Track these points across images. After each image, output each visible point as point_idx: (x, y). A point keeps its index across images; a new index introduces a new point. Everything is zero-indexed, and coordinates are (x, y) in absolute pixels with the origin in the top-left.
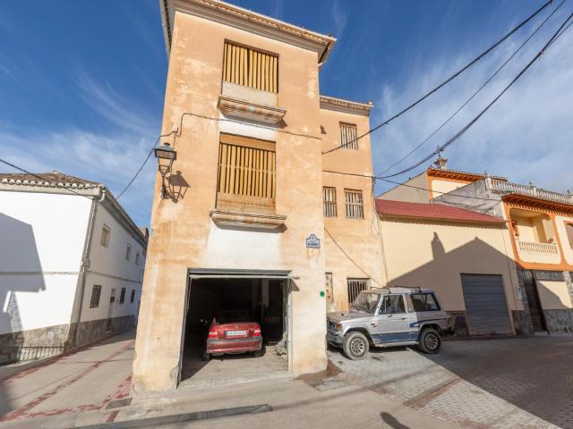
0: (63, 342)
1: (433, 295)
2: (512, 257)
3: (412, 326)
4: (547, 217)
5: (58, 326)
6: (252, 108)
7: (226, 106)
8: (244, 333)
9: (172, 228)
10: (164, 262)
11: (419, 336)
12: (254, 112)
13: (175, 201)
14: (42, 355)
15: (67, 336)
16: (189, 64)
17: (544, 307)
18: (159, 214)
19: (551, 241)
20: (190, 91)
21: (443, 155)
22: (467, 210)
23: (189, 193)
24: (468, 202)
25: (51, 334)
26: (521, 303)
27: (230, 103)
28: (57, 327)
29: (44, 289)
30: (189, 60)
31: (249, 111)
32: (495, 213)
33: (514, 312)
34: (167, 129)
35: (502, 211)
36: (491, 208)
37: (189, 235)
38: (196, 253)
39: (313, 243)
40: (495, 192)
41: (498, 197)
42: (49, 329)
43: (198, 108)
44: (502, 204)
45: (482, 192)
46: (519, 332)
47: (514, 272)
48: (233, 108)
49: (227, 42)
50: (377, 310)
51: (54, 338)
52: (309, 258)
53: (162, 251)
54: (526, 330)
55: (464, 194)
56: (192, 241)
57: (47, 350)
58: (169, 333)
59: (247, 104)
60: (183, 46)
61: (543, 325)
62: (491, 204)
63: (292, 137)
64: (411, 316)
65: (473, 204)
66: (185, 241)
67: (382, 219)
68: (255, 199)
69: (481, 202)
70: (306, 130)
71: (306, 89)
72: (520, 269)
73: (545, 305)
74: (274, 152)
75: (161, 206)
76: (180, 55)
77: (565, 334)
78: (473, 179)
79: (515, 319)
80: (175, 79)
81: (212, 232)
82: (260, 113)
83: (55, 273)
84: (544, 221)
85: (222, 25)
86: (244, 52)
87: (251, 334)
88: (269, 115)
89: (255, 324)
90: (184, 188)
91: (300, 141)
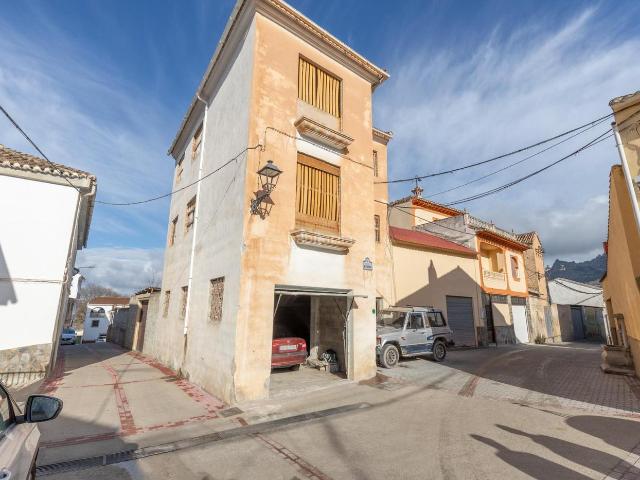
0: (43, 365)
1: (441, 313)
2: (479, 283)
3: (428, 339)
4: (501, 251)
5: (36, 346)
6: (329, 133)
7: (307, 127)
8: (294, 347)
9: (261, 244)
10: (255, 278)
11: (432, 347)
12: (329, 137)
13: (263, 217)
14: (15, 381)
15: (48, 358)
16: (270, 75)
17: (496, 324)
18: (249, 229)
19: (502, 270)
20: (272, 104)
21: (420, 185)
22: (447, 240)
23: (274, 210)
24: (447, 233)
25: (26, 356)
26: (482, 321)
27: (312, 125)
28: (34, 348)
29: (14, 301)
30: (269, 70)
31: (324, 134)
32: (469, 244)
33: (478, 328)
34: (253, 141)
35: (475, 243)
36: (467, 241)
37: (274, 253)
38: (281, 270)
39: (368, 266)
40: (471, 227)
41: (473, 232)
42: (23, 350)
43: (278, 123)
44: (476, 238)
45: (460, 226)
46: (480, 344)
47: (480, 295)
48: (313, 130)
49: (302, 58)
50: (405, 326)
51: (31, 360)
52: (365, 279)
53: (254, 267)
54: (485, 343)
55: (444, 225)
56: (278, 259)
57: (22, 375)
58: (261, 346)
59: (324, 127)
60: (264, 53)
61: (494, 339)
62: (467, 237)
63: (352, 164)
64: (428, 331)
65: (452, 236)
66: (272, 258)
67: (394, 244)
68: (323, 221)
69: (458, 234)
70: (362, 159)
71: (363, 119)
72: (483, 292)
73: (497, 323)
74: (338, 177)
75: (251, 221)
76: (262, 62)
77: (506, 346)
78: (454, 214)
79: (478, 333)
80: (258, 88)
81: (293, 251)
82: (333, 138)
83: (29, 280)
84: (498, 254)
85: (297, 38)
86: (312, 68)
87: (300, 348)
88: (340, 141)
89: (303, 340)
90: (269, 205)
91: (358, 169)
